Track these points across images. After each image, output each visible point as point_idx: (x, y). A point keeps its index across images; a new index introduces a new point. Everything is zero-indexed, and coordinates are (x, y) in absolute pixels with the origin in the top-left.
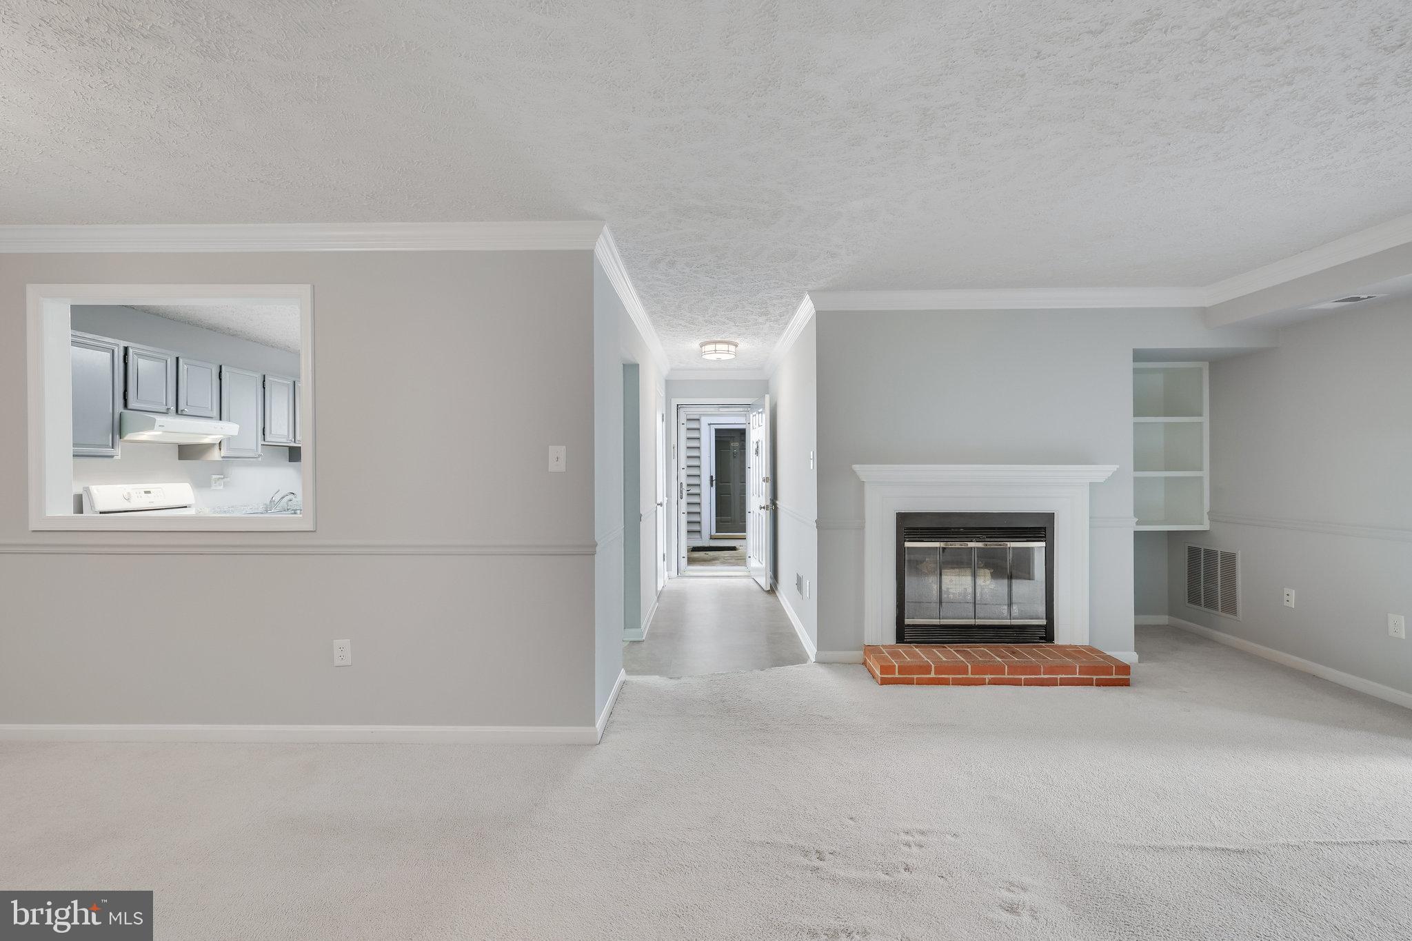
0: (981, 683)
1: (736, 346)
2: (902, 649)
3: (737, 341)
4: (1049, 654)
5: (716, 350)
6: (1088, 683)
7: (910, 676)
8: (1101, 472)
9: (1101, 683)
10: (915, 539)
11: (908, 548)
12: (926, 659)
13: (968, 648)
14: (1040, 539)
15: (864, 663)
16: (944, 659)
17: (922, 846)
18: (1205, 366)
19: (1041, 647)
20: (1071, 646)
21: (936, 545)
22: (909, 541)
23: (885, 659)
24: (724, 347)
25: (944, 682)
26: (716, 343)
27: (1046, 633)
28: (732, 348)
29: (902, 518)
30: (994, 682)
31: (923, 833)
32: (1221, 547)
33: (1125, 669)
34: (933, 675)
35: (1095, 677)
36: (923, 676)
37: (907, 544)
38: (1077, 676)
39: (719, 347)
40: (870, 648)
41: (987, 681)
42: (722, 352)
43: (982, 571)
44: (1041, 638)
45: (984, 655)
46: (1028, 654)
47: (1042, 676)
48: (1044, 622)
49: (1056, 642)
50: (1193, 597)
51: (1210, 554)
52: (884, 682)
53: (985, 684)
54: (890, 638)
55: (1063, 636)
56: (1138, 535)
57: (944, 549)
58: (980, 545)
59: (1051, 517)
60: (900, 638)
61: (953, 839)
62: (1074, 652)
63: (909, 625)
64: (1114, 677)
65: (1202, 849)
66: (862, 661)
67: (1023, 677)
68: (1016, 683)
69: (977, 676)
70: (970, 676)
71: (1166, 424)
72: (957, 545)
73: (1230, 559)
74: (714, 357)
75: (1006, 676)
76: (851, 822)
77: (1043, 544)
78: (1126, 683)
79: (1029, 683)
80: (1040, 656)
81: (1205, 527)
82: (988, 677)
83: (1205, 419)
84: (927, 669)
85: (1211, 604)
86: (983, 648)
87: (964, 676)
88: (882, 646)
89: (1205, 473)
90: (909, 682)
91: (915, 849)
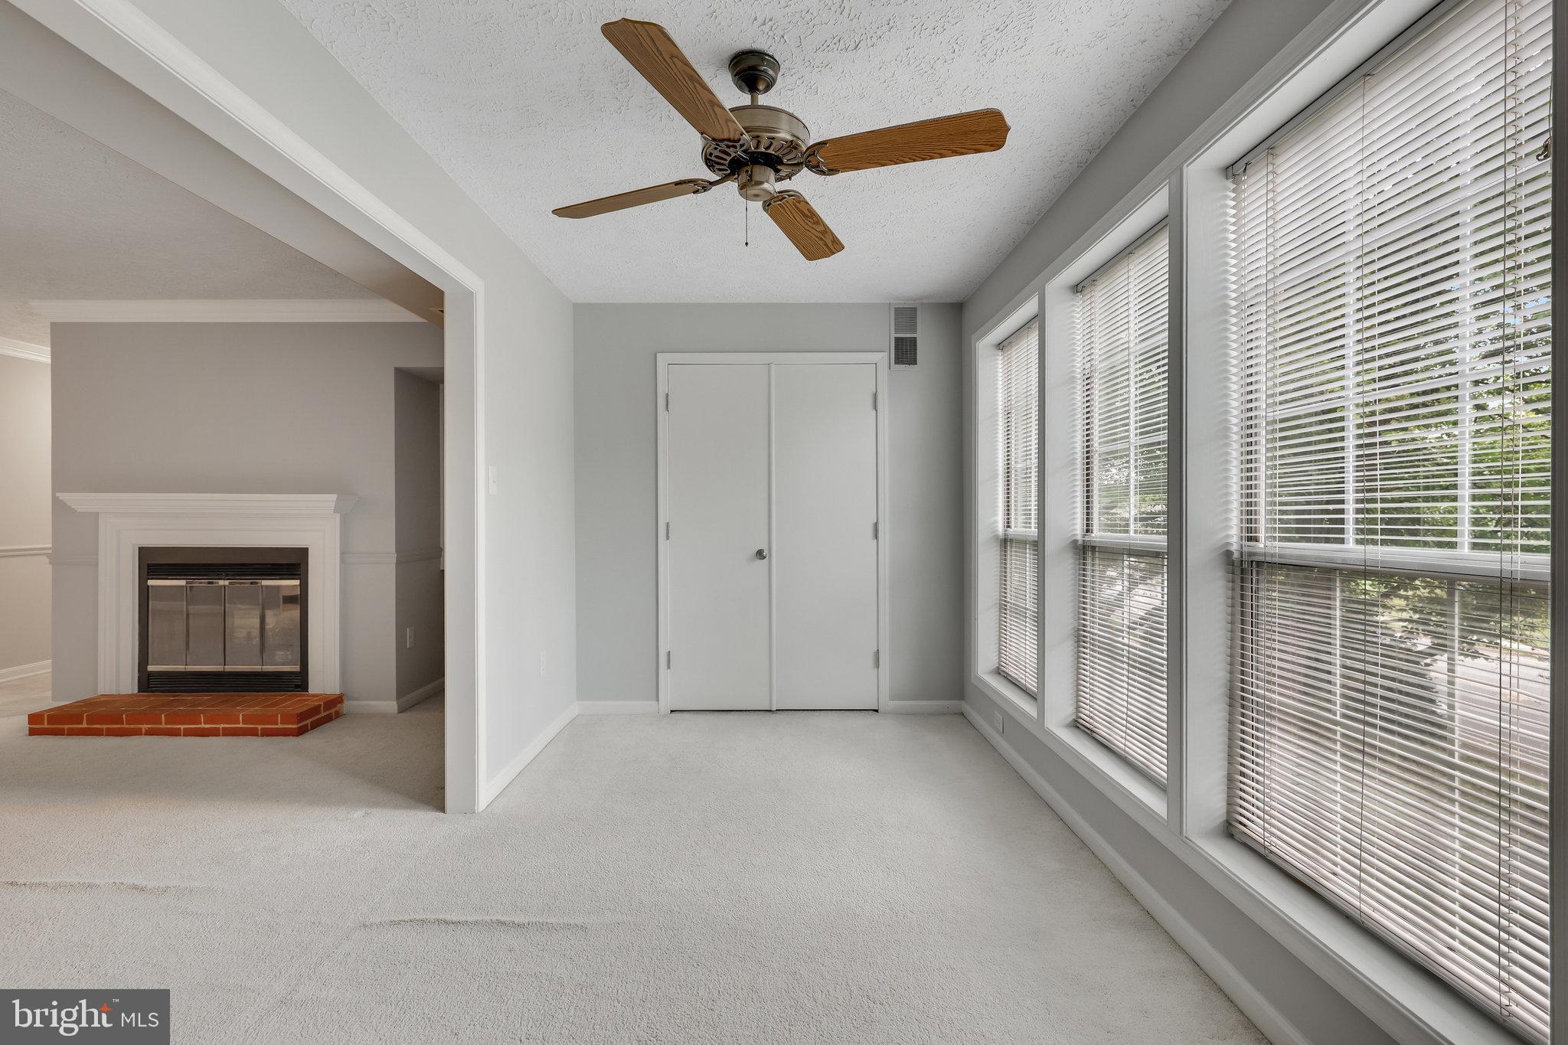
0: (137, 732)
6: (253, 733)
9: (267, 733)
10: (160, 577)
11: (153, 587)
14: (293, 576)
22: (152, 579)
25: (98, 732)
27: (299, 681)
29: (143, 552)
30: (150, 733)
34: (82, 725)
35: (260, 727)
37: (151, 582)
38: (241, 725)
41: (144, 731)
44: (297, 687)
47: (203, 726)
48: (297, 668)
49: (310, 690)
52: (33, 732)
53: (141, 735)
54: (130, 687)
55: (314, 685)
59: (303, 552)
60: (144, 686)
63: (152, 672)
64: (280, 726)
67: (182, 727)
68: (175, 733)
69: (132, 726)
70: (125, 726)
72: (207, 583)
75: (163, 726)
77: (297, 582)
79: (188, 733)
82: (144, 727)
84: (78, 719)
87: (118, 726)
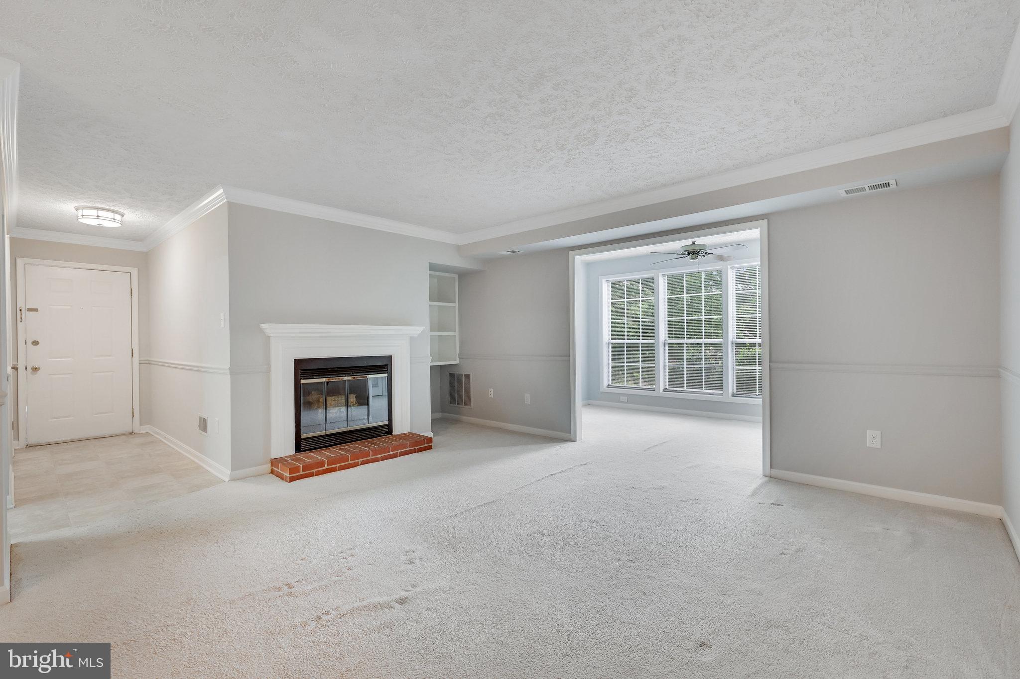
0: (356, 465)
1: (123, 216)
2: (300, 456)
3: (125, 212)
4: (392, 440)
5: (98, 216)
6: (413, 452)
7: (311, 471)
8: (416, 330)
9: (420, 450)
10: (307, 377)
11: (303, 384)
12: (320, 458)
13: (343, 446)
14: (384, 372)
15: (272, 472)
16: (332, 455)
17: (353, 556)
18: (456, 276)
19: (387, 437)
20: (402, 434)
21: (323, 380)
22: (303, 379)
23: (290, 463)
24: (111, 215)
25: (334, 470)
26: (98, 209)
27: (388, 429)
28: (118, 217)
29: (298, 363)
30: (364, 463)
31: (351, 549)
32: (464, 372)
33: (430, 440)
34: (326, 467)
35: (416, 448)
36: (320, 469)
37: (303, 381)
38: (408, 449)
39: (101, 213)
40: (275, 460)
41: (360, 463)
42: (105, 219)
43: (352, 395)
44: (386, 433)
45: (355, 448)
46: (381, 442)
47: (390, 454)
48: (386, 422)
49: (393, 433)
50: (452, 401)
51: (460, 376)
52: (292, 479)
53: (359, 465)
54: (291, 450)
55: (397, 430)
56: (432, 367)
57: (328, 383)
58: (350, 378)
59: (390, 358)
60: (298, 449)
61: (369, 545)
62: (404, 437)
63: (304, 439)
64: (426, 445)
65: (479, 506)
66: (270, 471)
67: (380, 456)
68: (376, 460)
69: (354, 461)
70: (350, 462)
71: (440, 307)
72: (337, 379)
73: (468, 377)
74: (94, 222)
76: (302, 561)
77: (386, 375)
78: (430, 448)
79: (384, 457)
80: (388, 442)
81: (457, 362)
82: (360, 461)
83: (456, 305)
84: (322, 464)
85: (460, 403)
86: (354, 445)
87: (346, 463)
88: (285, 457)
89: (457, 334)
90: (311, 475)
91: (350, 558)
